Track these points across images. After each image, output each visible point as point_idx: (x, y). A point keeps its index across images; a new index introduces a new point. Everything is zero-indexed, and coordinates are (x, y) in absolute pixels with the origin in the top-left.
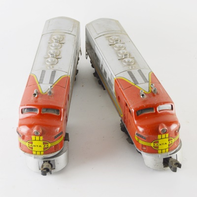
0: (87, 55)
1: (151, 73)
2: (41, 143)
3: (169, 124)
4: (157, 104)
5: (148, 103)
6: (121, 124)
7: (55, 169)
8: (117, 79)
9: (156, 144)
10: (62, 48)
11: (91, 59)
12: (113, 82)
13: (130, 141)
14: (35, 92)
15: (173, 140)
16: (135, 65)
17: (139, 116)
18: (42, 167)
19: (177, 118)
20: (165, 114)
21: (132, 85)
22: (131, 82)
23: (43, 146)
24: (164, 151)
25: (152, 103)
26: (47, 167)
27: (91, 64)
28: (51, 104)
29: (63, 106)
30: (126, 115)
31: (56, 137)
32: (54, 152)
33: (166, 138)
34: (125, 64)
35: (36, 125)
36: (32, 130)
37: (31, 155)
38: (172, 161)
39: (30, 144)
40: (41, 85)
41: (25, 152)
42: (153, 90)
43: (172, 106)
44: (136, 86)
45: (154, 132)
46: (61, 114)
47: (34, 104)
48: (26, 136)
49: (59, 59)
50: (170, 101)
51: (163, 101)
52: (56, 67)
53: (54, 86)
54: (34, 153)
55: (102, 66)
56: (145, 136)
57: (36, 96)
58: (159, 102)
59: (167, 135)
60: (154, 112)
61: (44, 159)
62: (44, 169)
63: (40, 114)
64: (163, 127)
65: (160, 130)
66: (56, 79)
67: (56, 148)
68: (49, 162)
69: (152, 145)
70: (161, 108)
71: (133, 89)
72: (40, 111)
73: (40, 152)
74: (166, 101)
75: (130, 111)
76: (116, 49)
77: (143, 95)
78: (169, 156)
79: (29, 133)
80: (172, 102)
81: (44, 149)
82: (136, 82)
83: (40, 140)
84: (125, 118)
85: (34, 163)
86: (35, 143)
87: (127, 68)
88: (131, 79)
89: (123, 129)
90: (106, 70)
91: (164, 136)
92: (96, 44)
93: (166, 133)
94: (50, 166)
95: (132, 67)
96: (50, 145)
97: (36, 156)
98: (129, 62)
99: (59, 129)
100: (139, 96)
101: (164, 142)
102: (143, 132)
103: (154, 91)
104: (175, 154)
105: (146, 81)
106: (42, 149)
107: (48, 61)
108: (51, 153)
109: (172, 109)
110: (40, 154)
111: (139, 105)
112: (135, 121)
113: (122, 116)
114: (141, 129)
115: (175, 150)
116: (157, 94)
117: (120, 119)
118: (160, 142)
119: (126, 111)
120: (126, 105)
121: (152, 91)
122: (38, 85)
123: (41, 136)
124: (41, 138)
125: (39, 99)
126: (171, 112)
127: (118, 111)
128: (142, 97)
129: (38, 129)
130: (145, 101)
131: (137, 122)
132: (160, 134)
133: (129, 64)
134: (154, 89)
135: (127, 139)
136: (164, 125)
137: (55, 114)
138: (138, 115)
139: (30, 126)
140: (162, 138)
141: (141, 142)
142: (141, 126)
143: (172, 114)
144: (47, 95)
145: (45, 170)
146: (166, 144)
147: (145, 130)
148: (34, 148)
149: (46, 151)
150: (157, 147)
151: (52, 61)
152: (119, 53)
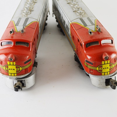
0: (53, 14)
1: (96, 20)
2: (14, 67)
3: (110, 53)
4: (101, 39)
5: (94, 38)
6: (74, 56)
7: (25, 86)
8: (72, 24)
9: (100, 68)
10: (35, 5)
11: (55, 16)
12: (69, 27)
13: (81, 67)
14: (11, 30)
15: (113, 66)
16: (85, 15)
17: (88, 47)
18: (15, 85)
19: (115, 49)
20: (107, 46)
21: (83, 27)
22: (82, 25)
23: (16, 69)
24: (106, 74)
25: (97, 38)
26: (18, 85)
27: (56, 20)
28: (22, 39)
29: (32, 41)
30: (78, 49)
31: (25, 63)
32: (24, 74)
33: (108, 63)
34: (78, 14)
35: (11, 53)
36: (8, 57)
37: (7, 76)
38: (112, 81)
39: (7, 68)
40: (17, 26)
41: (3, 74)
42: (98, 30)
43: (112, 40)
44: (85, 27)
45: (99, 59)
46: (30, 46)
47: (11, 38)
48: (3, 62)
49: (32, 12)
50: (110, 37)
51: (105, 36)
52: (29, 16)
53: (26, 27)
54: (10, 74)
55: (62, 17)
56: (92, 62)
57: (12, 33)
58: (103, 37)
59: (109, 61)
60: (99, 44)
61: (17, 79)
62: (17, 86)
63: (14, 46)
64: (106, 55)
65: (104, 57)
66: (28, 23)
67: (26, 71)
68: (21, 82)
69: (97, 69)
70: (103, 42)
71: (83, 29)
72: (14, 44)
73: (14, 74)
74: (108, 37)
75: (81, 45)
76: (72, 5)
77: (91, 33)
78: (110, 78)
79: (6, 60)
80: (112, 38)
81: (17, 71)
82: (86, 25)
83: (13, 65)
84: (77, 51)
85: (10, 82)
86: (10, 67)
87: (79, 17)
88: (82, 23)
90: (65, 20)
91: (106, 62)
92: (58, 3)
93: (108, 60)
94: (21, 84)
95: (83, 16)
96: (21, 69)
97: (11, 77)
98: (80, 13)
99: (28, 57)
100: (87, 34)
101: (106, 67)
102: (91, 59)
103: (99, 30)
104: (114, 76)
105: (93, 24)
106: (15, 72)
107: (24, 12)
108: (22, 75)
109: (112, 43)
110: (14, 76)
111: (88, 39)
112: (85, 51)
113: (75, 50)
114: (89, 57)
115: (114, 73)
116: (101, 32)
117: (74, 52)
118: (104, 66)
119: (78, 46)
120: (79, 41)
121: (97, 30)
122: (15, 27)
123: (14, 61)
124: (14, 63)
125: (14, 35)
126: (111, 45)
127: (72, 47)
128: (90, 34)
129: (12, 56)
130: (92, 37)
131: (86, 52)
132: (104, 60)
133: (81, 14)
134: (99, 28)
135: (79, 67)
136: (106, 54)
137: (26, 46)
138: (87, 47)
139: (6, 54)
140: (105, 64)
141: (89, 67)
142: (89, 55)
143: (112, 47)
144: (20, 32)
145: (17, 87)
146: (108, 68)
147: (92, 58)
148: (9, 70)
149: (19, 73)
150: (101, 71)
151: (27, 12)
152: (74, 8)
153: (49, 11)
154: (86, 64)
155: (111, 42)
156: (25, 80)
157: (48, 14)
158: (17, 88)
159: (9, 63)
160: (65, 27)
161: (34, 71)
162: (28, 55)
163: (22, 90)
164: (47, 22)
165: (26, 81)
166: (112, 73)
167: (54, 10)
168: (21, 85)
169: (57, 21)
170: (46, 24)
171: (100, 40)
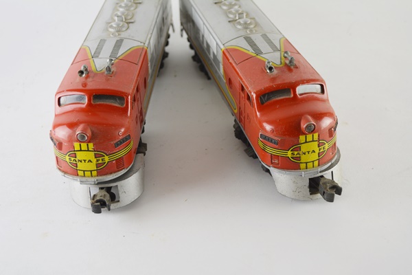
0: (182, 30)
1: (282, 40)
2: (91, 155)
3: (319, 116)
4: (296, 82)
5: (279, 82)
6: (234, 126)
7: (119, 201)
8: (227, 50)
9: (296, 153)
10: (138, 10)
11: (187, 34)
12: (220, 58)
13: (250, 152)
14: (82, 69)
15: (327, 146)
16: (256, 29)
17: (266, 104)
18: (93, 199)
19: (330, 107)
20: (310, 98)
21: (252, 57)
22: (251, 52)
23: (94, 160)
24: (310, 165)
25: (287, 81)
26: (102, 198)
27: (188, 44)
28: (109, 88)
29: (131, 91)
30: (242, 109)
31: (117, 145)
32: (115, 172)
33: (313, 141)
34: (239, 27)
35: (81, 123)
36: (75, 132)
37: (75, 178)
38: (325, 183)
39: (73, 159)
40: (95, 60)
41: (65, 172)
42: (287, 62)
43: (322, 86)
44: (258, 57)
45: (292, 131)
46: (127, 105)
47: (81, 87)
48: (65, 144)
49: (130, 25)
50: (317, 78)
51: (306, 77)
52: (123, 35)
53: (117, 60)
54: (81, 173)
55: (203, 36)
56: (276, 138)
57: (84, 75)
58: (299, 79)
59: (316, 136)
60: (292, 96)
61: (98, 184)
62: (97, 201)
63: (89, 104)
64: (308, 121)
65: (304, 126)
66: (121, 51)
67: (119, 164)
68: (108, 190)
69: (289, 154)
70: (300, 89)
71: (252, 61)
72: (89, 100)
73: (91, 171)
74: (311, 78)
75: (249, 98)
76: (225, 8)
77: (271, 69)
78: (320, 174)
79: (71, 140)
80: (322, 81)
81: (98, 165)
82: (258, 52)
83: (88, 150)
84: (240, 113)
85: (81, 191)
86: (80, 156)
87: (243, 33)
88: (249, 48)
89: (239, 134)
90: (209, 42)
91: (309, 137)
93: (313, 131)
94: (108, 195)
95: (251, 31)
96: (107, 159)
97: (84, 179)
98: (245, 23)
99: (123, 130)
100: (263, 71)
101: (310, 149)
102: (272, 131)
103: (291, 62)
104: (330, 171)
105: (275, 49)
106: (93, 166)
107: (111, 27)
108: (111, 173)
109: (323, 91)
110: (92, 176)
111: (265, 84)
112: (258, 113)
113: (236, 111)
114: (268, 127)
115: (330, 164)
116: (296, 67)
117: (233, 118)
118: (304, 148)
119: (243, 103)
120: (243, 89)
121: (286, 64)
122: (91, 61)
123: (89, 142)
124: (91, 146)
125: (89, 80)
126: (321, 96)
127: (229, 105)
128: (268, 71)
129: (84, 131)
130: (273, 79)
131: (261, 115)
132: (304, 134)
133: (246, 26)
134: (290, 58)
135: (246, 151)
136: (310, 117)
137: (117, 105)
138: (263, 103)
139: (72, 126)
140: (306, 142)
141: (270, 150)
142: (269, 123)
143: (323, 101)
144: (103, 73)
145: (99, 204)
146: (314, 151)
147: (276, 128)
148: (79, 164)
149: (101, 172)
150: (299, 159)
151: (118, 25)
152: (230, 13)
153: (172, 25)
154: (261, 144)
155: (319, 90)
156: (117, 186)
157: (171, 32)
158: (99, 206)
159: (77, 148)
160: (209, 60)
161: (138, 164)
162: (122, 126)
163: (109, 209)
164: (167, 49)
165: (119, 188)
166: (325, 163)
167: (184, 21)
168: (107, 198)
169: (191, 47)
170: (165, 55)
171: (293, 87)
